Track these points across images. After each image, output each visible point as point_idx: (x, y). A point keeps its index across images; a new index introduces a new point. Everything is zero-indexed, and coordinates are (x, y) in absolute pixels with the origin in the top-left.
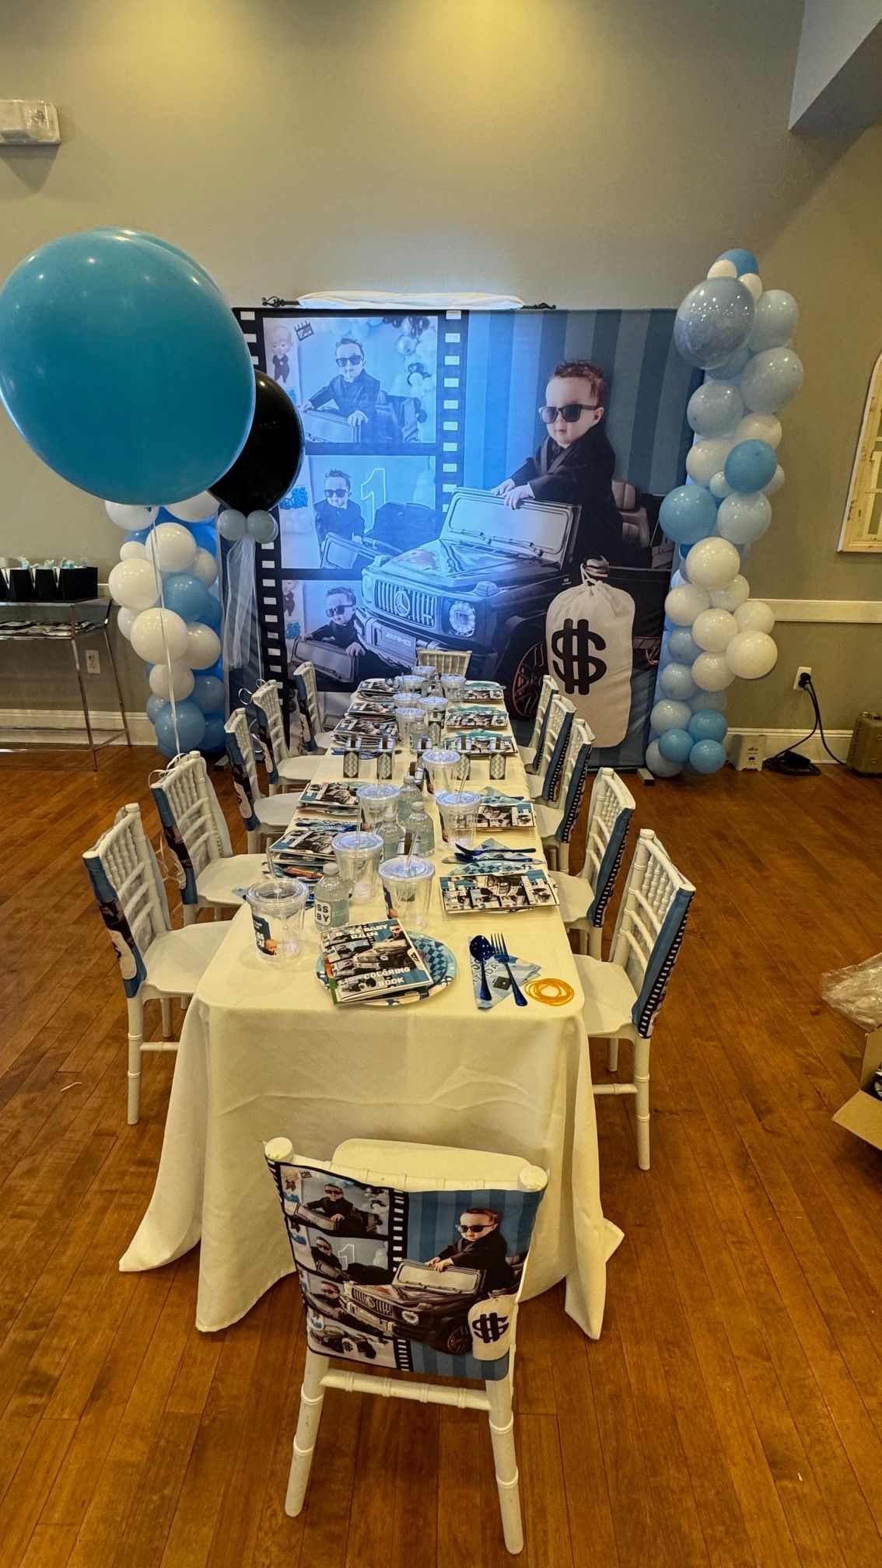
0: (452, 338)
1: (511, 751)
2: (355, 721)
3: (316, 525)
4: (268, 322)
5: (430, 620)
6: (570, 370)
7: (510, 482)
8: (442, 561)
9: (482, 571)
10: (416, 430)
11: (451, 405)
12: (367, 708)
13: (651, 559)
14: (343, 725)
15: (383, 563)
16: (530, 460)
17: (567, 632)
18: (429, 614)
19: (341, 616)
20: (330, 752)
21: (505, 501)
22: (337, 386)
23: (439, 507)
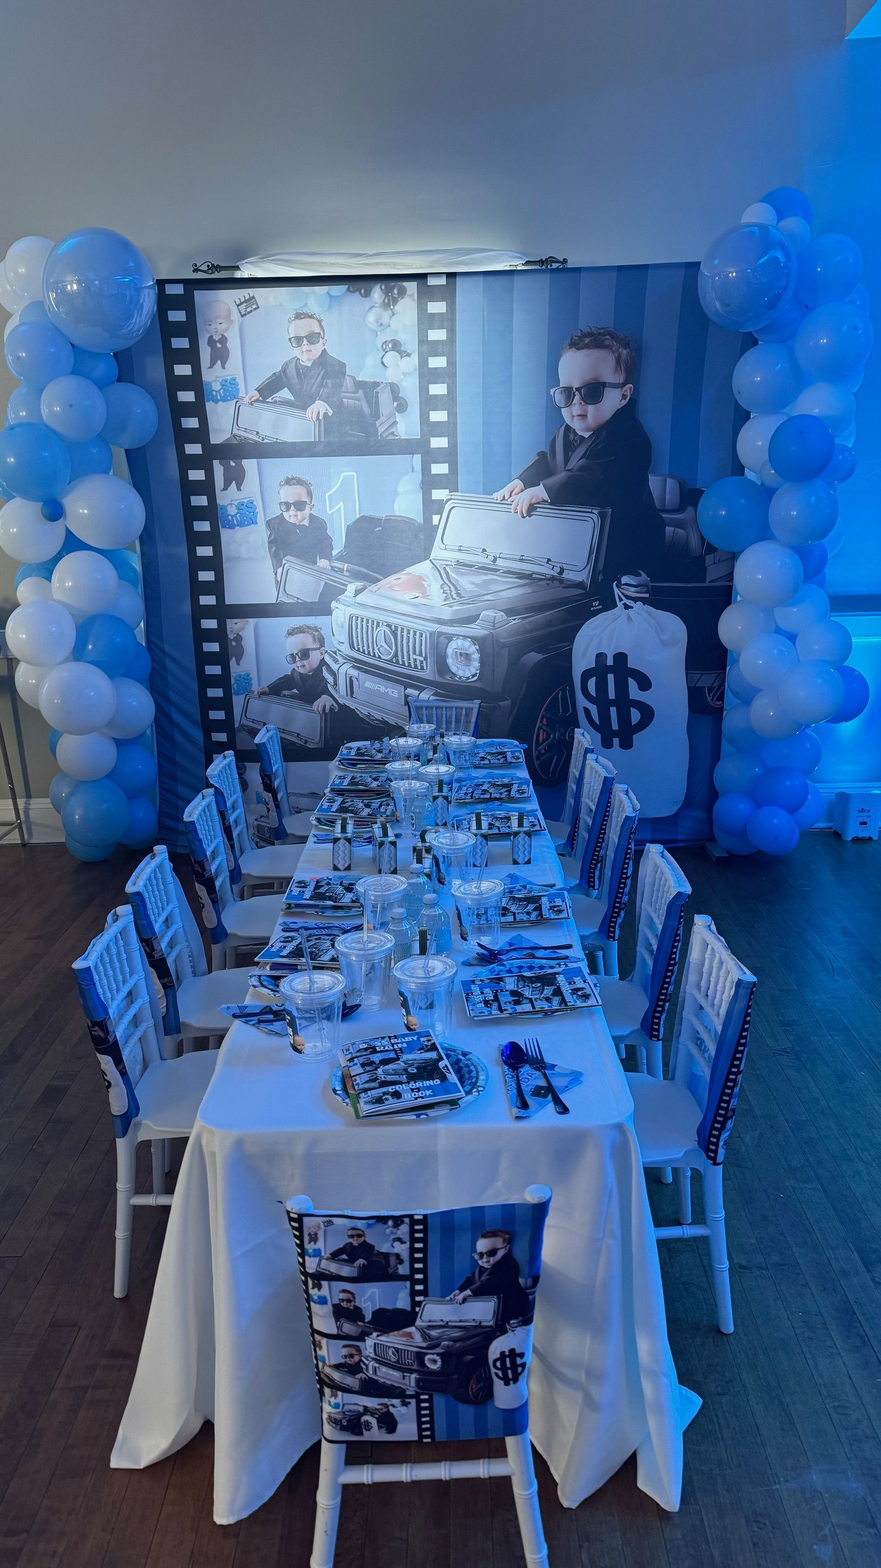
0: (437, 307)
1: (537, 828)
2: (340, 799)
3: (270, 548)
4: (200, 296)
5: (421, 662)
6: (587, 340)
7: (518, 484)
8: (435, 587)
9: (486, 598)
10: (395, 423)
11: (438, 389)
12: (352, 783)
13: (704, 570)
14: (326, 805)
15: (358, 592)
16: (542, 454)
17: (599, 670)
18: (421, 655)
19: (305, 662)
20: (311, 839)
21: (512, 507)
22: (292, 371)
23: (427, 519)
